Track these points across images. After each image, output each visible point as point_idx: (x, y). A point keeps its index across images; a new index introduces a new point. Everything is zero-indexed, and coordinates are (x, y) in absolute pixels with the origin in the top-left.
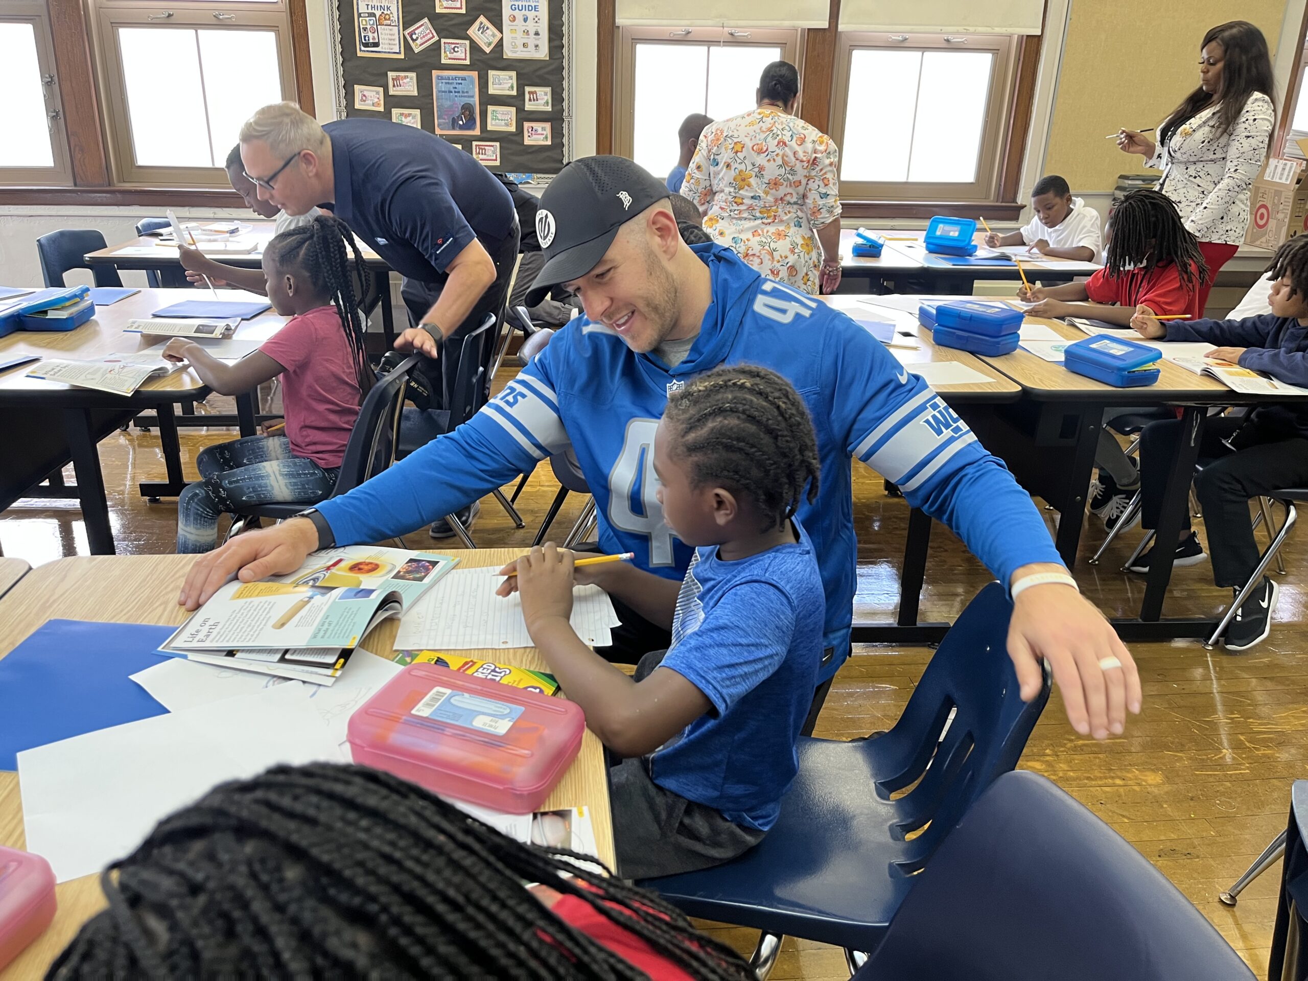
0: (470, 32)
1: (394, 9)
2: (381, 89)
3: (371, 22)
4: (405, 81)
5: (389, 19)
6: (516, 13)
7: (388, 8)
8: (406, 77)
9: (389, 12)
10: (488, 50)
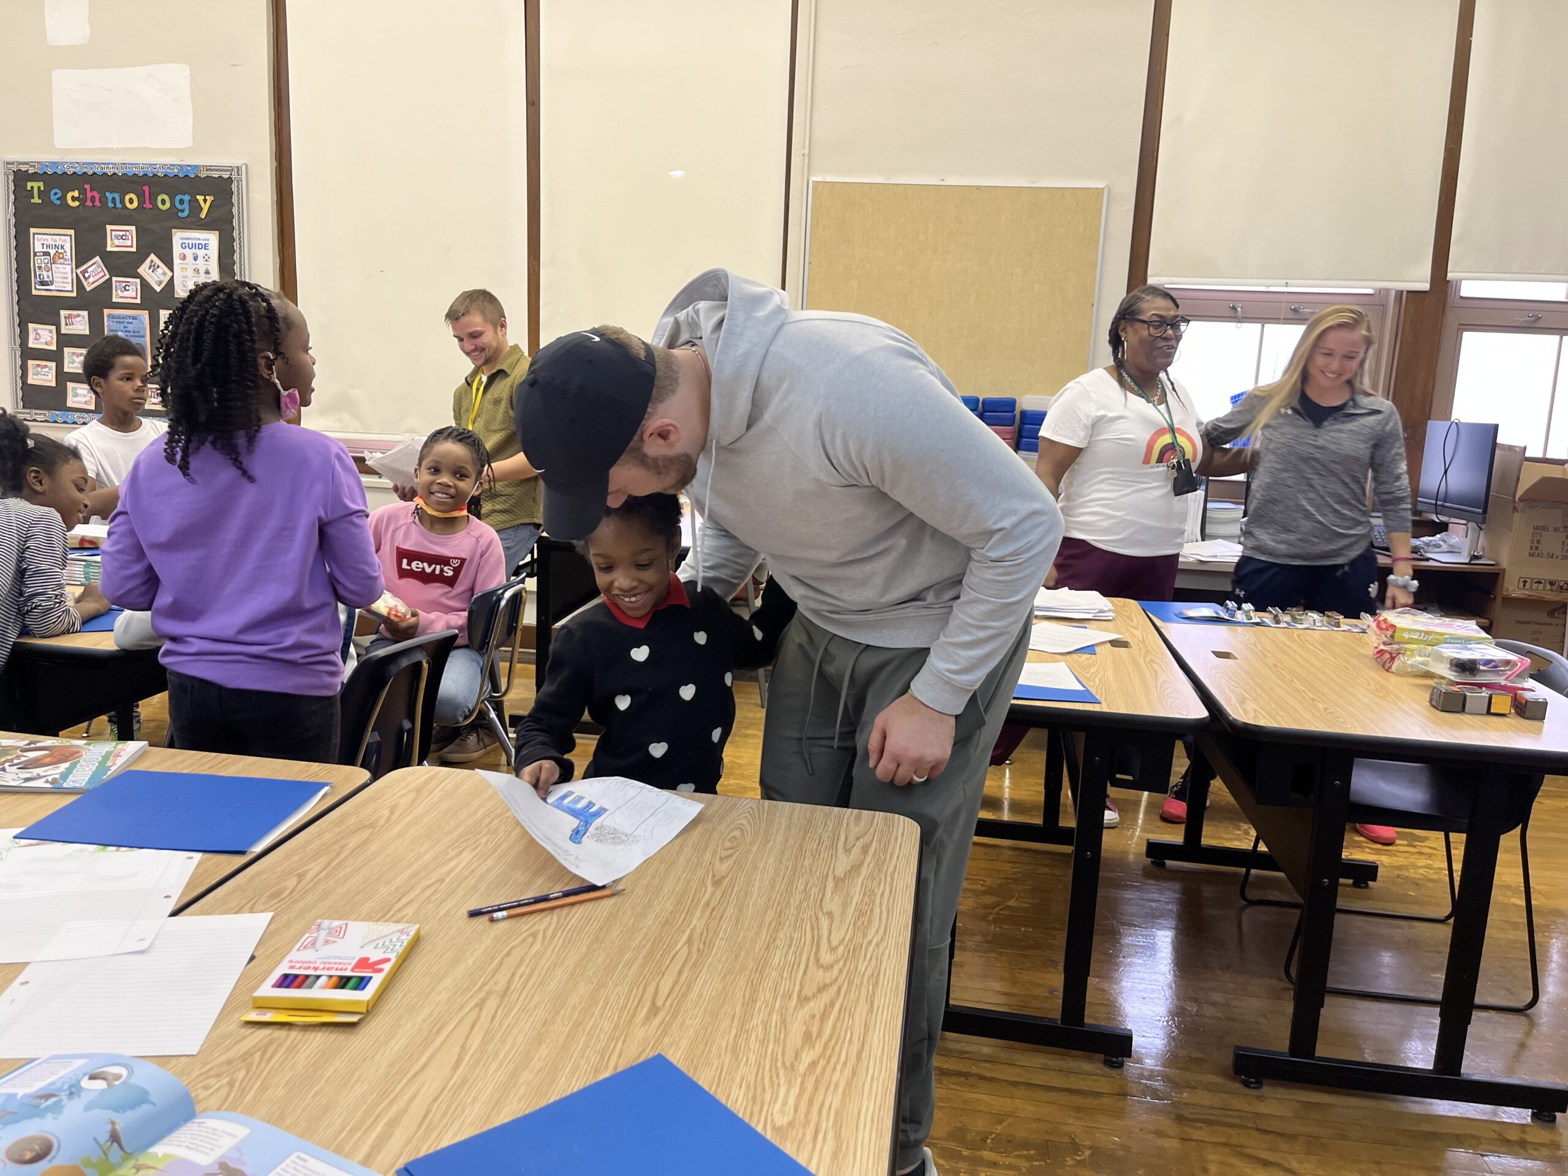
0: (141, 270)
1: (67, 247)
2: (53, 328)
3: (46, 261)
4: (77, 319)
5: (63, 258)
6: (187, 251)
7: (62, 247)
8: (78, 316)
9: (62, 251)
10: (158, 289)
